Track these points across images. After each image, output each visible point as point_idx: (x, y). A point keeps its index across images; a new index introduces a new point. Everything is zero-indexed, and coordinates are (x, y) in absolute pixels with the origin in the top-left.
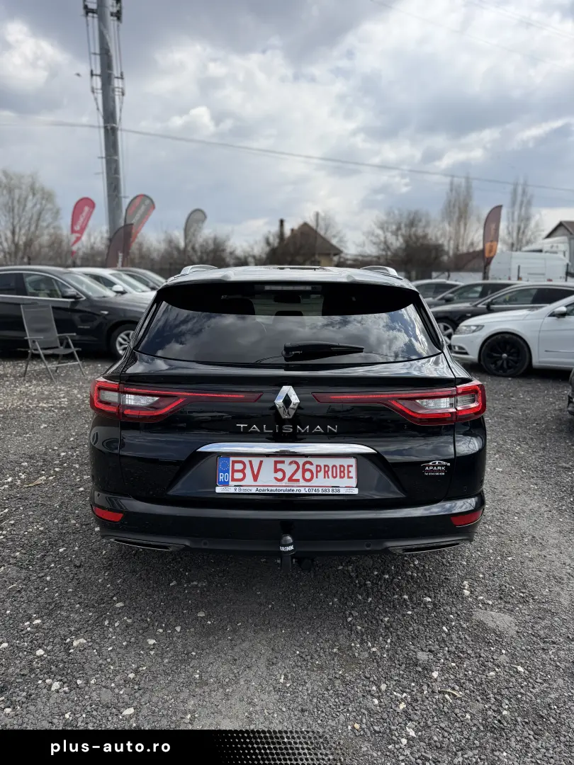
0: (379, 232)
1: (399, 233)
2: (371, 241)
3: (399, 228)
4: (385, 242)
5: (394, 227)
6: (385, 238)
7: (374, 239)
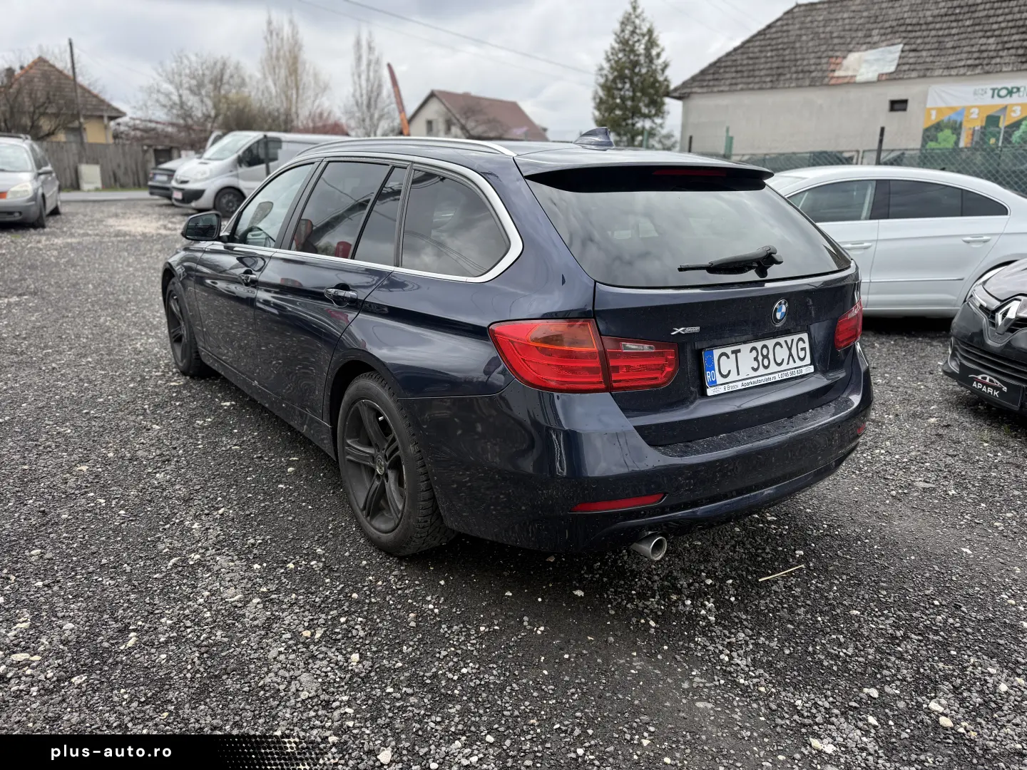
0: (171, 88)
1: (203, 92)
2: (158, 101)
3: (200, 85)
4: (182, 104)
5: (194, 82)
6: (180, 96)
7: (163, 99)
